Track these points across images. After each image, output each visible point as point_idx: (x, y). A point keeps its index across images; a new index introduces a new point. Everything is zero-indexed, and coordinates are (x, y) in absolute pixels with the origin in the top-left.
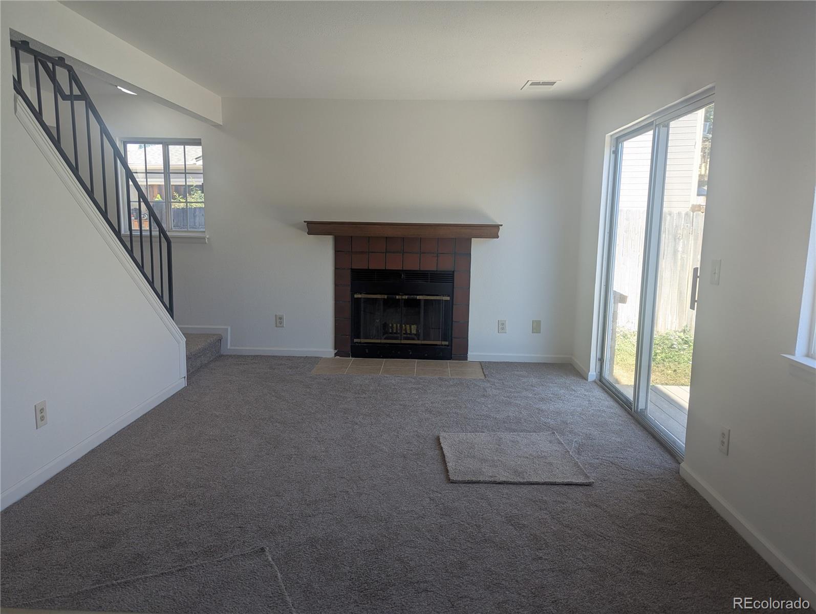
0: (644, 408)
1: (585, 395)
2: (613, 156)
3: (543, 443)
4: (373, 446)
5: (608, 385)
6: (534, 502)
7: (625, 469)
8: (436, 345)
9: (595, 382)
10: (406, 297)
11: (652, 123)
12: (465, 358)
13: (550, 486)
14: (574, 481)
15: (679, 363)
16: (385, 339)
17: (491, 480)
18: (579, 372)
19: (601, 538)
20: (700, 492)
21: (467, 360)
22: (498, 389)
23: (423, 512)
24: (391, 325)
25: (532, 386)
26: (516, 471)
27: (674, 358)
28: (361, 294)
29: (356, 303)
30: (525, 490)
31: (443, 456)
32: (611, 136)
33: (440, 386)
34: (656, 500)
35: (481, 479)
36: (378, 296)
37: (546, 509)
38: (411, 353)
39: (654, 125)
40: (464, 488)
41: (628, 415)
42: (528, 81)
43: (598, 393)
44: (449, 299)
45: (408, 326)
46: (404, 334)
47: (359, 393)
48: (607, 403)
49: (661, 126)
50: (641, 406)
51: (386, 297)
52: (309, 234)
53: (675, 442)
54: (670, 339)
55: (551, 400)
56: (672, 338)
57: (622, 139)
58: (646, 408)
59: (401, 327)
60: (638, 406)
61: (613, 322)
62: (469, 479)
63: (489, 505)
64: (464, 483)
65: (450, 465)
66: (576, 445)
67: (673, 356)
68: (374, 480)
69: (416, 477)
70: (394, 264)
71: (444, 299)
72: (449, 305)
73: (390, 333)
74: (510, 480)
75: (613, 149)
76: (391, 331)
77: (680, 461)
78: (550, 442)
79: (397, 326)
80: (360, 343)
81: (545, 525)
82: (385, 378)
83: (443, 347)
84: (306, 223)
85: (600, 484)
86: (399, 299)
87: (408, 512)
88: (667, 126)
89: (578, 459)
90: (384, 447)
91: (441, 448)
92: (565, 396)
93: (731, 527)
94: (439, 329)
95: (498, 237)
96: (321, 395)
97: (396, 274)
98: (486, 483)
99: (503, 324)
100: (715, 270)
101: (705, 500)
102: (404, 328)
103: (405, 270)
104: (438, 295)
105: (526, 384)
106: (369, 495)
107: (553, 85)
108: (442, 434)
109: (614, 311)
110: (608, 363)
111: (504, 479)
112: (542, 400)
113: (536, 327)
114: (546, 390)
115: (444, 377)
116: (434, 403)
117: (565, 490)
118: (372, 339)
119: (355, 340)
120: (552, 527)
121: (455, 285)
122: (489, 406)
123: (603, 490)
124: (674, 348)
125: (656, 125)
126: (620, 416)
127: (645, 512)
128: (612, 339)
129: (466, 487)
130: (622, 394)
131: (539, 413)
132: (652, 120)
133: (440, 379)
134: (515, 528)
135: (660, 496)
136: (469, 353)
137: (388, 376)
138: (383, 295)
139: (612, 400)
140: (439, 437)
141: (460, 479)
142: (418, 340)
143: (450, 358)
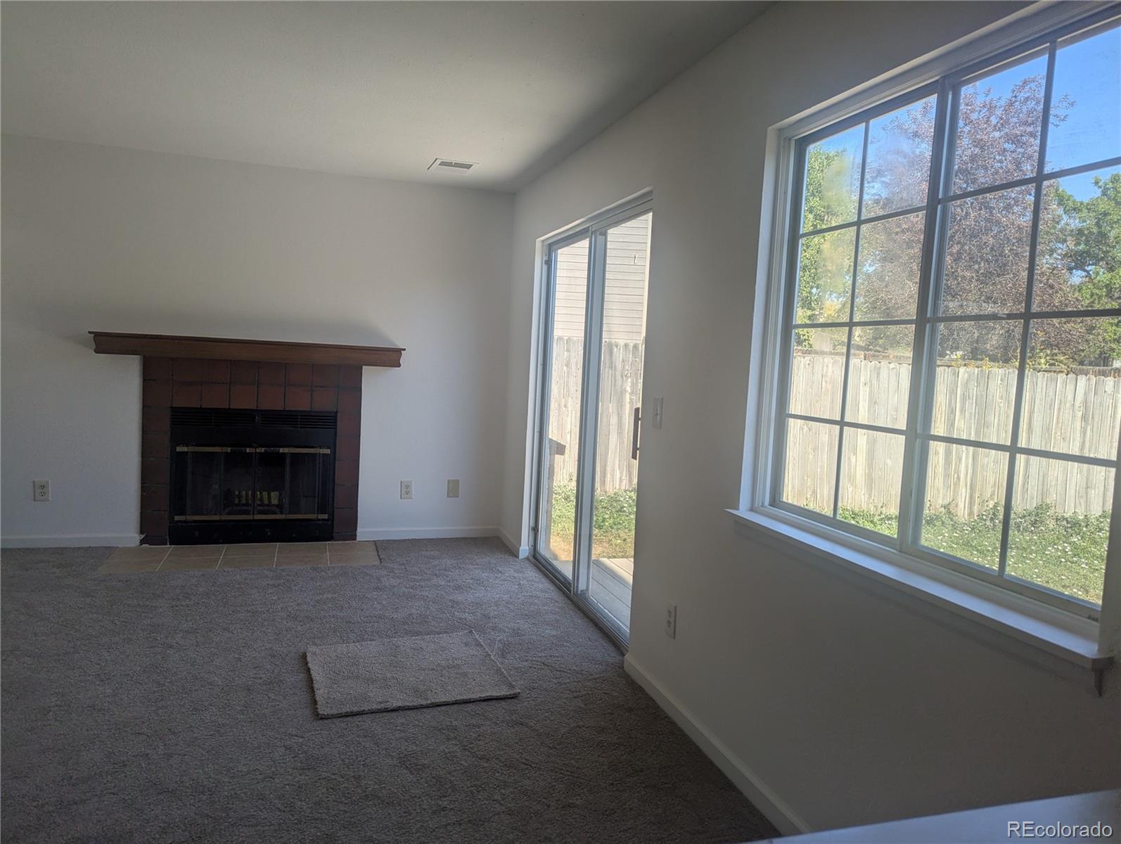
0: (585, 588)
1: (515, 577)
2: (545, 267)
3: (455, 646)
4: (197, 679)
5: (544, 562)
6: (440, 730)
7: (560, 671)
8: (310, 520)
9: (527, 559)
10: (263, 450)
11: (586, 230)
12: (354, 537)
13: (463, 705)
14: (495, 694)
15: (629, 530)
16: (229, 514)
17: (380, 707)
18: (508, 547)
19: (526, 767)
20: (646, 690)
21: (355, 539)
22: (398, 577)
23: (273, 769)
24: (237, 493)
25: (446, 570)
26: (416, 691)
27: (624, 524)
28: (187, 446)
29: (179, 459)
30: (428, 715)
31: (310, 680)
32: (543, 241)
33: (312, 579)
34: (595, 706)
35: (366, 707)
36: (217, 449)
37: (455, 738)
38: (269, 534)
39: (590, 233)
40: (339, 724)
41: (566, 599)
42: (436, 159)
43: (532, 574)
44: (329, 453)
45: (265, 494)
46: (259, 505)
47: (178, 599)
48: (541, 586)
49: (598, 233)
50: (582, 586)
51: (229, 450)
52: (96, 353)
53: (619, 628)
54: (619, 501)
55: (470, 587)
56: (622, 499)
57: (554, 247)
58: (588, 587)
59: (254, 495)
60: (577, 587)
61: (549, 478)
62: (348, 710)
63: (377, 744)
64: (340, 717)
65: (320, 693)
66: (500, 645)
67: (623, 522)
68: (195, 730)
69: (266, 717)
70: (242, 400)
71: (321, 452)
72: (330, 462)
73: (236, 505)
74: (408, 704)
75: (545, 258)
76: (237, 502)
77: (624, 651)
78: (466, 644)
79: (247, 495)
80: (185, 522)
81: (453, 760)
82: (224, 573)
83: (321, 522)
84: (93, 335)
85: (527, 694)
86: (250, 453)
87: (248, 772)
88: (605, 234)
89: (502, 663)
90: (216, 679)
91: (309, 670)
92: (488, 581)
93: (680, 730)
94: (315, 497)
95: (399, 365)
96: (112, 606)
97: (247, 415)
98: (372, 712)
99: (407, 487)
100: (657, 410)
101: (651, 698)
102: (259, 497)
103: (261, 411)
104: (312, 447)
105: (438, 568)
106: (185, 755)
107: (469, 168)
108: (312, 649)
109: (550, 465)
110: (543, 533)
111: (400, 704)
112: (458, 588)
113: (453, 489)
114: (463, 574)
115: (319, 566)
116: (302, 604)
117: (482, 709)
118: (207, 515)
119: (177, 518)
120: (462, 763)
121: (338, 432)
122: (384, 603)
123: (531, 702)
124: (624, 511)
125: (592, 232)
126: (557, 602)
127: (581, 723)
128: (548, 501)
129: (343, 722)
130: (559, 573)
131: (452, 607)
132: (588, 225)
133: (314, 569)
134: (411, 772)
135: (600, 700)
136: (359, 530)
137: (230, 570)
138: (224, 448)
139: (548, 581)
140: (306, 653)
141: (335, 712)
142: (282, 513)
143: (331, 538)
